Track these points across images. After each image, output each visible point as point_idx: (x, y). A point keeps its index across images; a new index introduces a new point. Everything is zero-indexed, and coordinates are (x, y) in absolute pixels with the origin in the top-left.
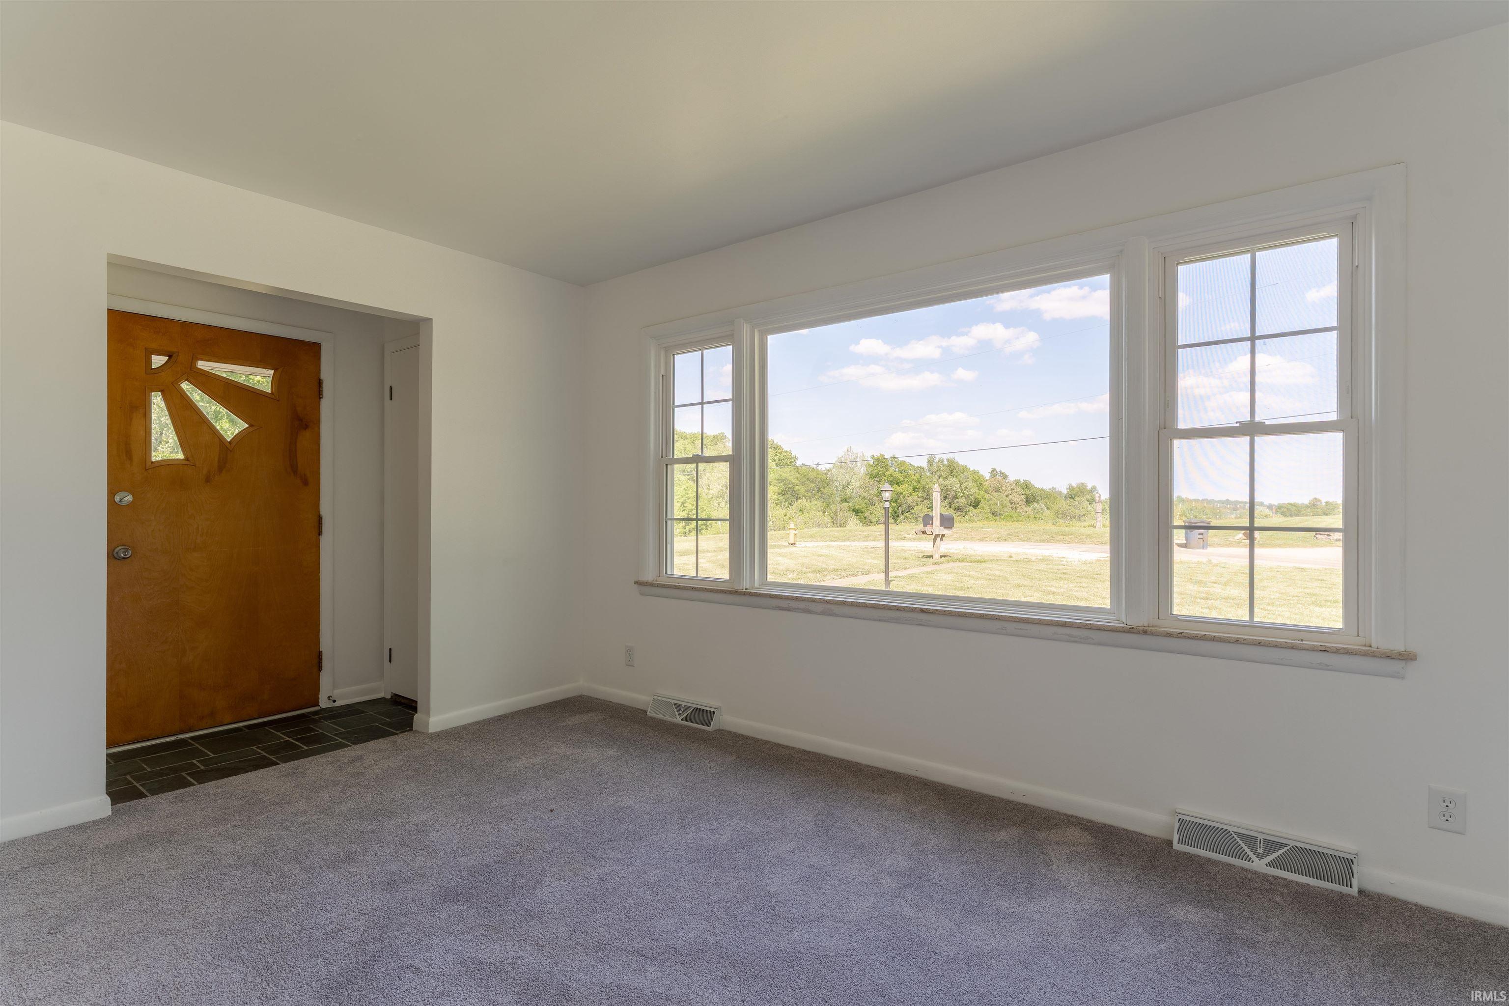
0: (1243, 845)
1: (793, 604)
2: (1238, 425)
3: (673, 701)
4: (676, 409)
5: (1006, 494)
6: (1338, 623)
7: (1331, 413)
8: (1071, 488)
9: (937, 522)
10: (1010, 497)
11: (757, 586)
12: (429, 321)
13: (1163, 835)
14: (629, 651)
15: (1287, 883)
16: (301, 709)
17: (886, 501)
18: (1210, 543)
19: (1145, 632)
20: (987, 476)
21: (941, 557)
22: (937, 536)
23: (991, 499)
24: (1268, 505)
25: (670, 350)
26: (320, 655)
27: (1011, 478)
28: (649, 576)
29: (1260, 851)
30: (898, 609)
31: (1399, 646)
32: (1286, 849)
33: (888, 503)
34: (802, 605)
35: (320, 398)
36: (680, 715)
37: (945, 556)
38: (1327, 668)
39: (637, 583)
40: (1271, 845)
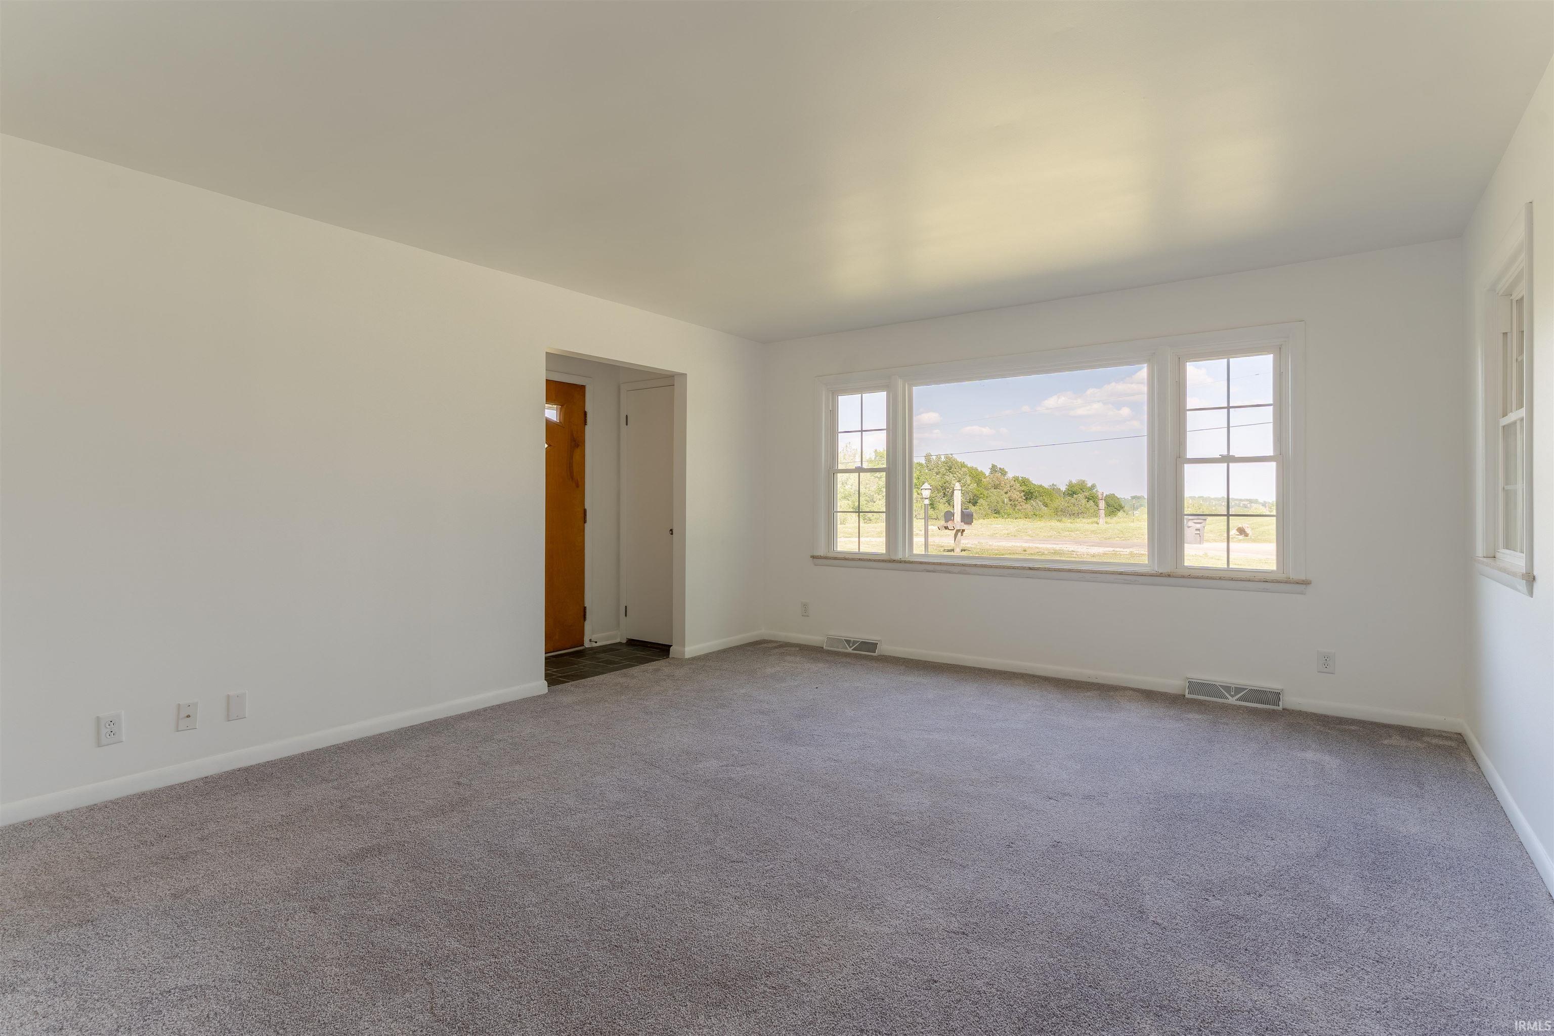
0: (1223, 691)
2: (1220, 457)
3: (843, 638)
4: (839, 434)
5: (1005, 490)
6: (1274, 568)
7: (1270, 452)
8: (1071, 485)
9: (958, 517)
10: (1009, 494)
11: (907, 557)
12: (684, 376)
13: (1180, 692)
14: (805, 606)
15: (1246, 707)
16: (574, 647)
17: (926, 498)
18: (1207, 538)
19: (1169, 576)
20: (987, 472)
21: (962, 551)
22: (958, 531)
23: (990, 496)
24: (1262, 502)
25: (835, 393)
26: (585, 608)
27: (1010, 475)
28: (822, 554)
29: (1233, 693)
30: (1014, 568)
31: (1302, 577)
32: (1246, 691)
33: (927, 500)
34: (944, 568)
35: (585, 425)
36: (850, 647)
37: (964, 550)
38: (1266, 590)
39: (813, 557)
40: (1238, 690)
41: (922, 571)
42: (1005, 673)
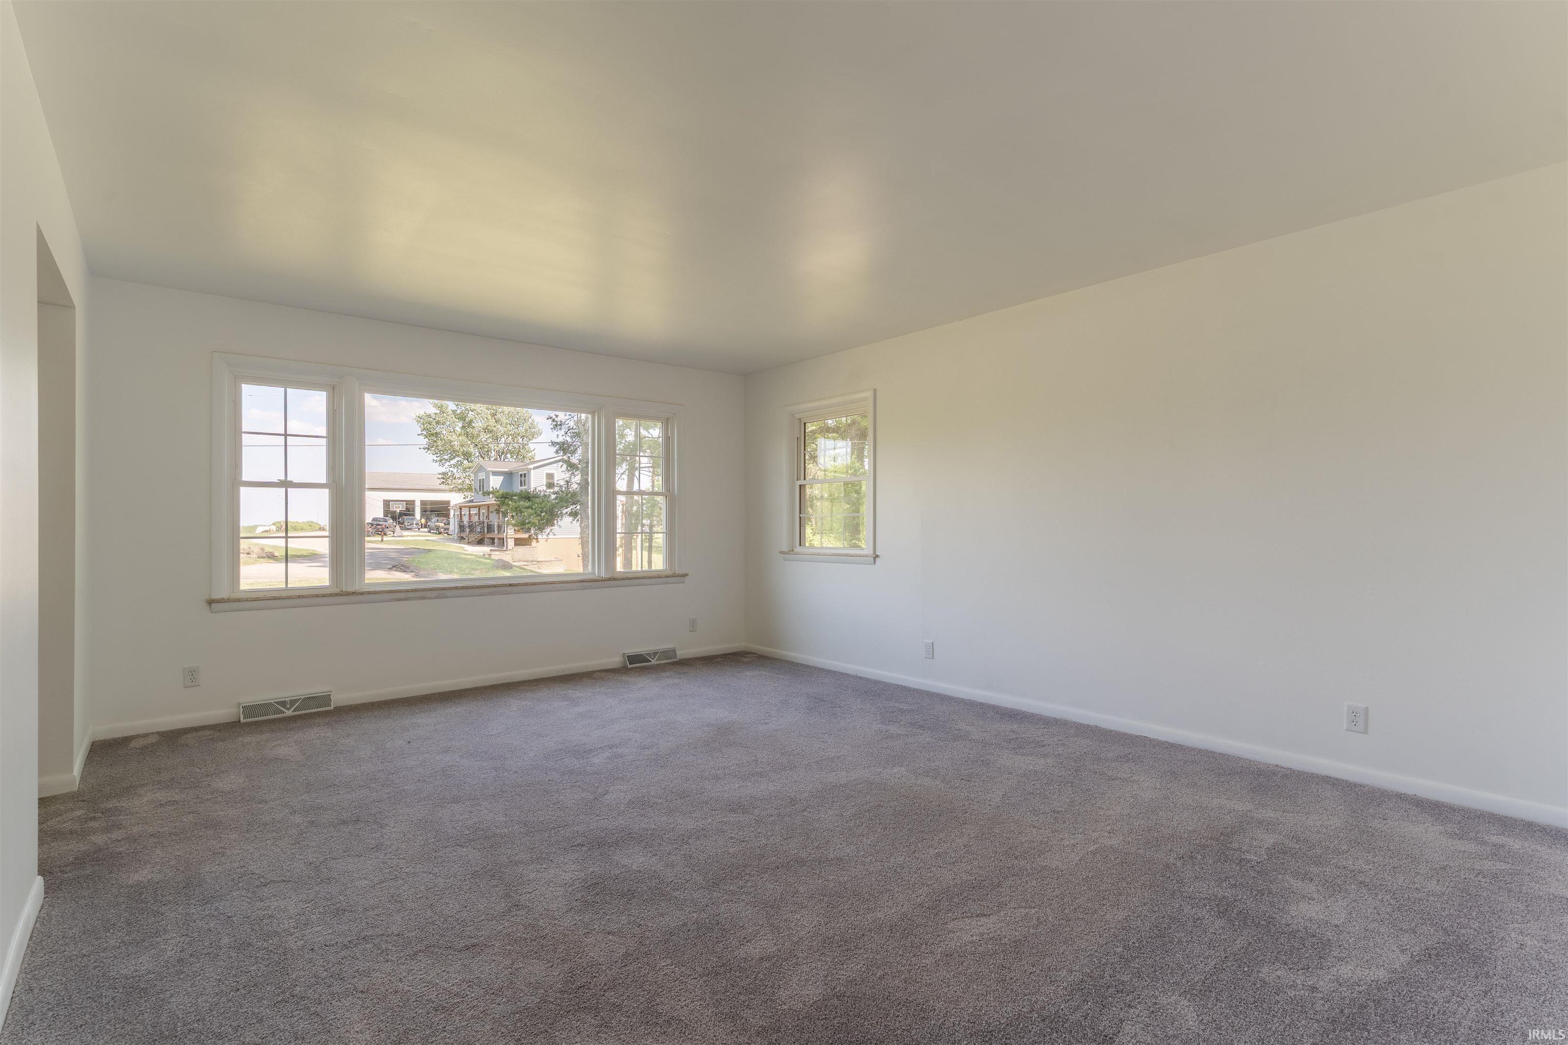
1: (410, 595)
13: (622, 665)
14: (191, 672)
28: (223, 594)
29: (653, 657)
31: (683, 572)
32: (659, 654)
34: (418, 594)
36: (290, 709)
39: (210, 602)
40: (655, 654)
41: (390, 601)
42: (477, 689)
